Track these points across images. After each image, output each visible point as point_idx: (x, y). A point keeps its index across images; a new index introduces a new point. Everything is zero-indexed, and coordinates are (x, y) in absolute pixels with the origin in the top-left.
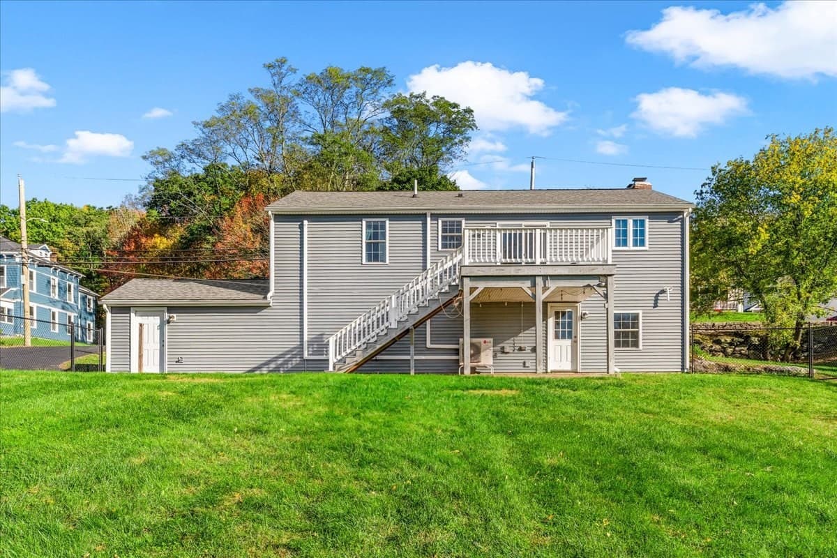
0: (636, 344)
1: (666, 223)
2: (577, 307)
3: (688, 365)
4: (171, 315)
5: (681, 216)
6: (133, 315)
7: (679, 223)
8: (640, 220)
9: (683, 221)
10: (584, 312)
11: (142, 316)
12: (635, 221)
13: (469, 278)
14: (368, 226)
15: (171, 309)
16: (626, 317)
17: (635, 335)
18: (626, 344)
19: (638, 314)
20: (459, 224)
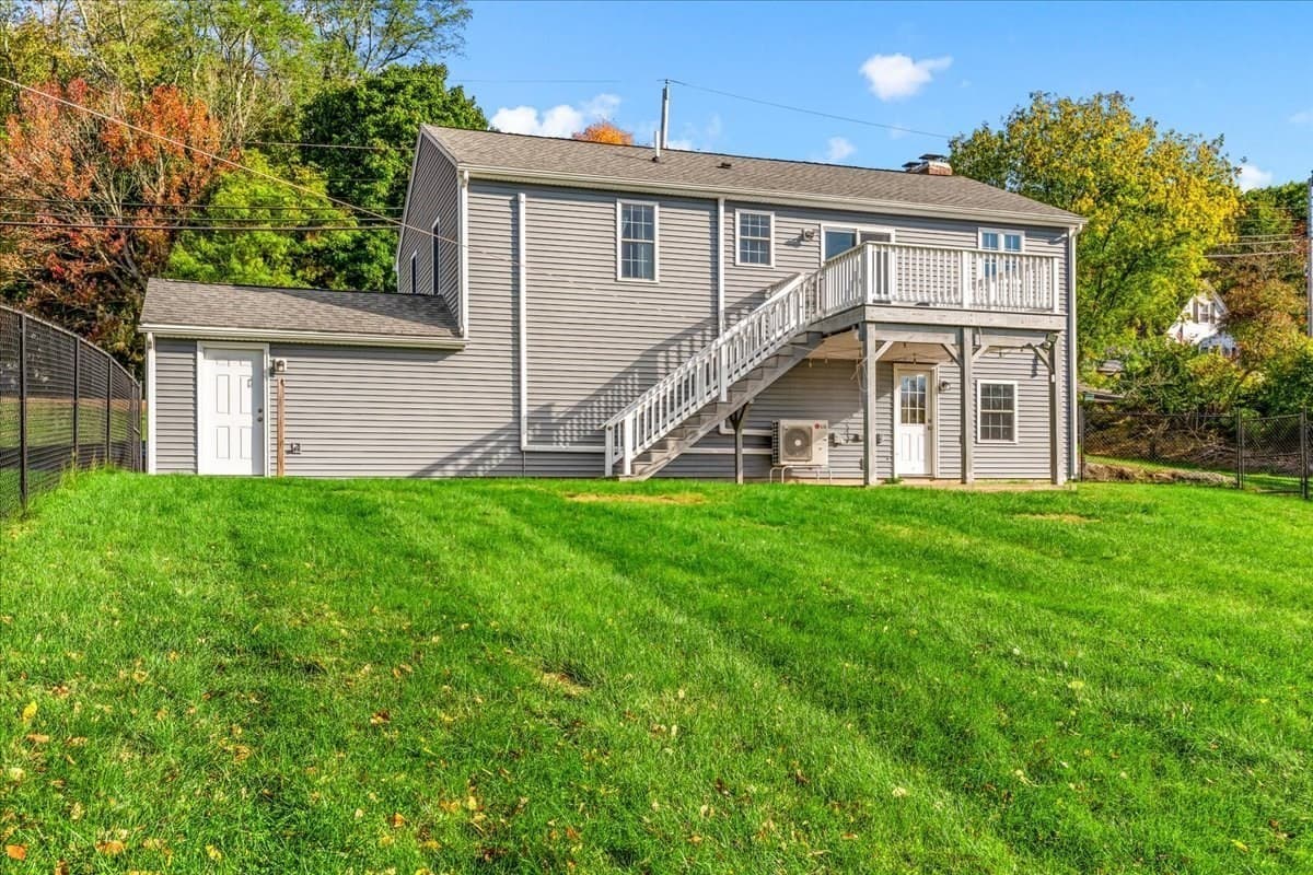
0: (1009, 435)
1: (1046, 244)
2: (931, 372)
3: (1076, 469)
4: (278, 359)
5: (1065, 235)
6: (200, 355)
7: (1062, 245)
8: (1014, 237)
9: (1067, 241)
10: (943, 380)
11: (216, 358)
12: (1007, 237)
13: (874, 326)
14: (626, 213)
15: (278, 347)
16: (996, 388)
17: (1009, 419)
18: (996, 435)
19: (1012, 386)
20: (766, 220)
